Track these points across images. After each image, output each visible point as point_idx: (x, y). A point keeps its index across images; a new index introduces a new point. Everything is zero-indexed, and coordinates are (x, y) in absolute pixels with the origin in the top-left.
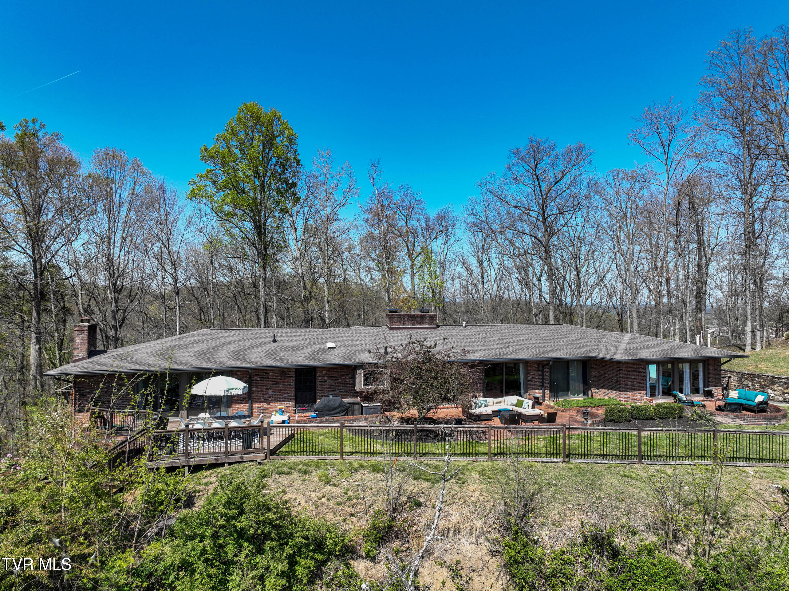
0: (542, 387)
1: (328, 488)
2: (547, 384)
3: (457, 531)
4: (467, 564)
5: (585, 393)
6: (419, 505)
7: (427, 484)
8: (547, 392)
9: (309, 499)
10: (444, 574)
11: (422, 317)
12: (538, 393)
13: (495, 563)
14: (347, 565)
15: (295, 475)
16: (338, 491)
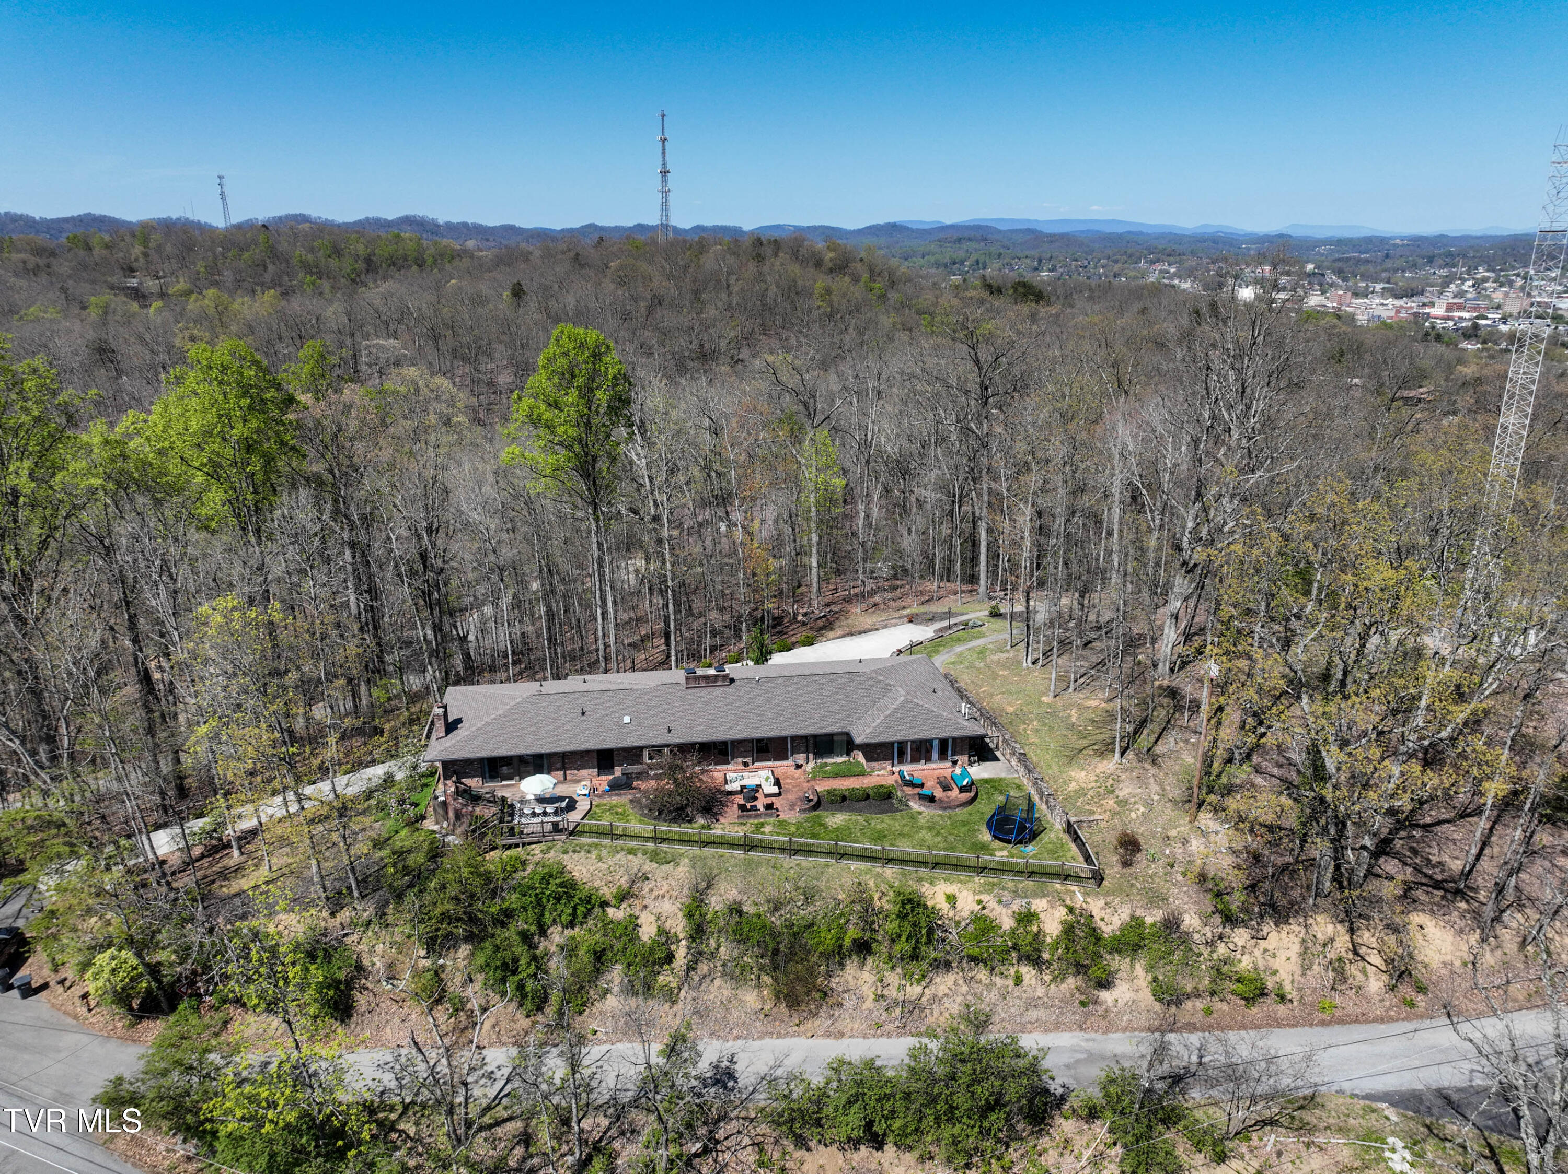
0: (807, 752)
1: (600, 864)
2: (811, 749)
3: (663, 897)
4: (665, 915)
5: (848, 754)
6: (647, 879)
7: (656, 865)
8: (811, 756)
9: (588, 871)
10: (653, 918)
11: (716, 676)
12: (801, 758)
13: (680, 914)
14: (604, 911)
15: (583, 853)
16: (605, 866)
